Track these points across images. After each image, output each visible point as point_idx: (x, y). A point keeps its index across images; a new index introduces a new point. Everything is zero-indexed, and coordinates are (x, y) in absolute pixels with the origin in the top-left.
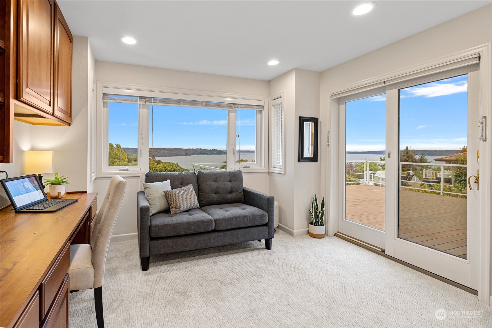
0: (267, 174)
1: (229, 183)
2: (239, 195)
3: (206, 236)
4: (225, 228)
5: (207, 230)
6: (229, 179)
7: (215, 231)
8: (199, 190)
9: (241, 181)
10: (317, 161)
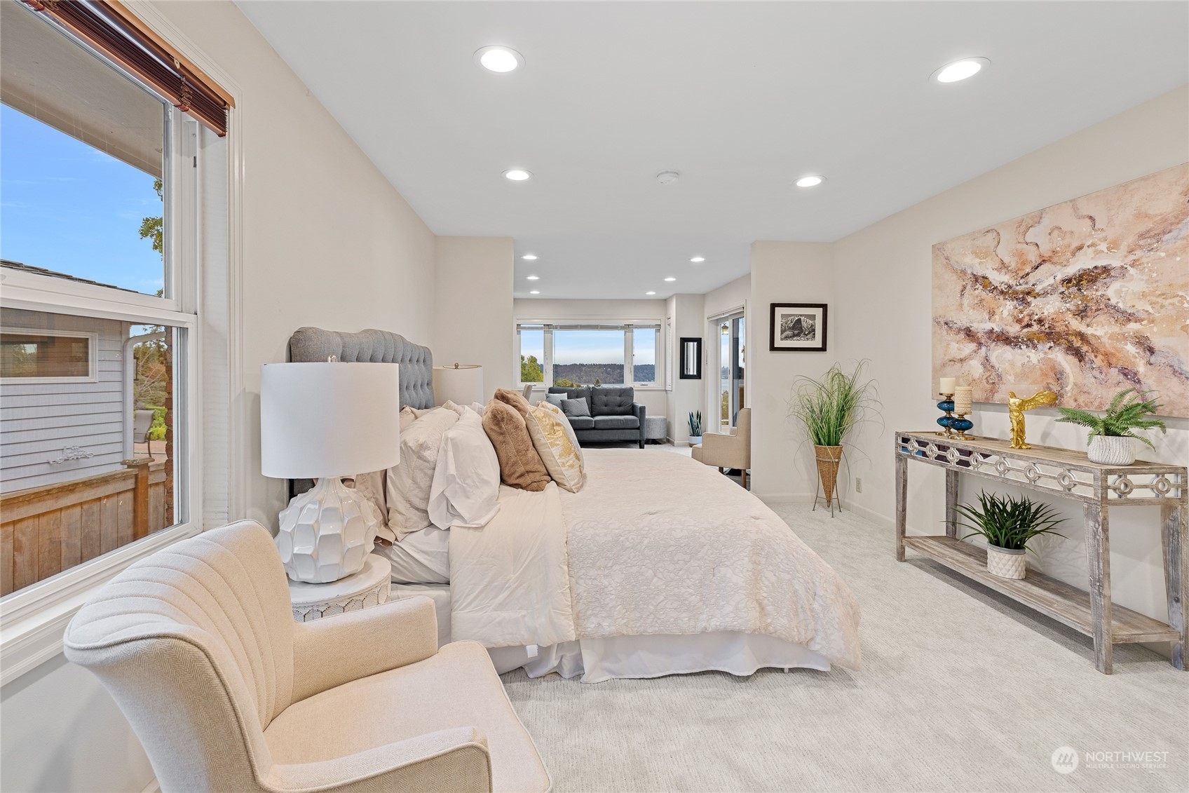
0: (665, 392)
1: (618, 398)
2: (627, 408)
3: (588, 432)
4: (603, 427)
5: (588, 427)
6: (619, 394)
7: (594, 429)
8: (592, 403)
9: (632, 397)
10: (700, 378)
